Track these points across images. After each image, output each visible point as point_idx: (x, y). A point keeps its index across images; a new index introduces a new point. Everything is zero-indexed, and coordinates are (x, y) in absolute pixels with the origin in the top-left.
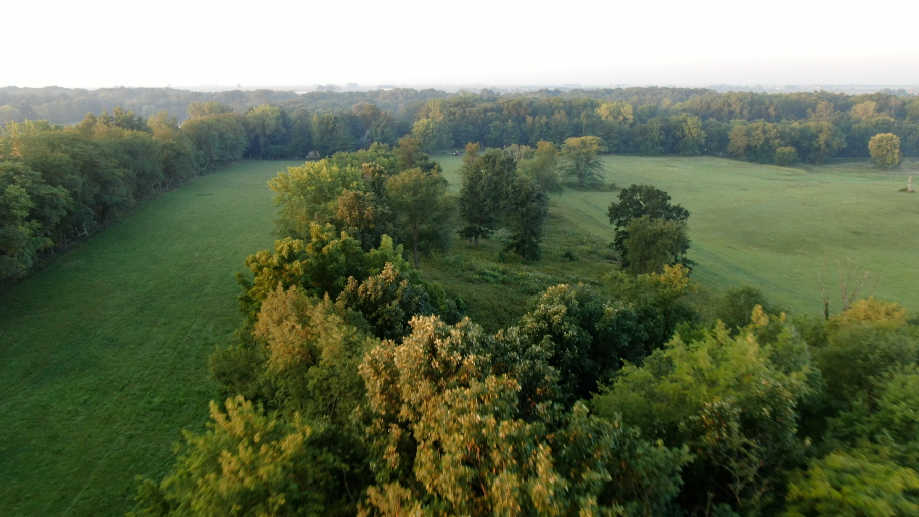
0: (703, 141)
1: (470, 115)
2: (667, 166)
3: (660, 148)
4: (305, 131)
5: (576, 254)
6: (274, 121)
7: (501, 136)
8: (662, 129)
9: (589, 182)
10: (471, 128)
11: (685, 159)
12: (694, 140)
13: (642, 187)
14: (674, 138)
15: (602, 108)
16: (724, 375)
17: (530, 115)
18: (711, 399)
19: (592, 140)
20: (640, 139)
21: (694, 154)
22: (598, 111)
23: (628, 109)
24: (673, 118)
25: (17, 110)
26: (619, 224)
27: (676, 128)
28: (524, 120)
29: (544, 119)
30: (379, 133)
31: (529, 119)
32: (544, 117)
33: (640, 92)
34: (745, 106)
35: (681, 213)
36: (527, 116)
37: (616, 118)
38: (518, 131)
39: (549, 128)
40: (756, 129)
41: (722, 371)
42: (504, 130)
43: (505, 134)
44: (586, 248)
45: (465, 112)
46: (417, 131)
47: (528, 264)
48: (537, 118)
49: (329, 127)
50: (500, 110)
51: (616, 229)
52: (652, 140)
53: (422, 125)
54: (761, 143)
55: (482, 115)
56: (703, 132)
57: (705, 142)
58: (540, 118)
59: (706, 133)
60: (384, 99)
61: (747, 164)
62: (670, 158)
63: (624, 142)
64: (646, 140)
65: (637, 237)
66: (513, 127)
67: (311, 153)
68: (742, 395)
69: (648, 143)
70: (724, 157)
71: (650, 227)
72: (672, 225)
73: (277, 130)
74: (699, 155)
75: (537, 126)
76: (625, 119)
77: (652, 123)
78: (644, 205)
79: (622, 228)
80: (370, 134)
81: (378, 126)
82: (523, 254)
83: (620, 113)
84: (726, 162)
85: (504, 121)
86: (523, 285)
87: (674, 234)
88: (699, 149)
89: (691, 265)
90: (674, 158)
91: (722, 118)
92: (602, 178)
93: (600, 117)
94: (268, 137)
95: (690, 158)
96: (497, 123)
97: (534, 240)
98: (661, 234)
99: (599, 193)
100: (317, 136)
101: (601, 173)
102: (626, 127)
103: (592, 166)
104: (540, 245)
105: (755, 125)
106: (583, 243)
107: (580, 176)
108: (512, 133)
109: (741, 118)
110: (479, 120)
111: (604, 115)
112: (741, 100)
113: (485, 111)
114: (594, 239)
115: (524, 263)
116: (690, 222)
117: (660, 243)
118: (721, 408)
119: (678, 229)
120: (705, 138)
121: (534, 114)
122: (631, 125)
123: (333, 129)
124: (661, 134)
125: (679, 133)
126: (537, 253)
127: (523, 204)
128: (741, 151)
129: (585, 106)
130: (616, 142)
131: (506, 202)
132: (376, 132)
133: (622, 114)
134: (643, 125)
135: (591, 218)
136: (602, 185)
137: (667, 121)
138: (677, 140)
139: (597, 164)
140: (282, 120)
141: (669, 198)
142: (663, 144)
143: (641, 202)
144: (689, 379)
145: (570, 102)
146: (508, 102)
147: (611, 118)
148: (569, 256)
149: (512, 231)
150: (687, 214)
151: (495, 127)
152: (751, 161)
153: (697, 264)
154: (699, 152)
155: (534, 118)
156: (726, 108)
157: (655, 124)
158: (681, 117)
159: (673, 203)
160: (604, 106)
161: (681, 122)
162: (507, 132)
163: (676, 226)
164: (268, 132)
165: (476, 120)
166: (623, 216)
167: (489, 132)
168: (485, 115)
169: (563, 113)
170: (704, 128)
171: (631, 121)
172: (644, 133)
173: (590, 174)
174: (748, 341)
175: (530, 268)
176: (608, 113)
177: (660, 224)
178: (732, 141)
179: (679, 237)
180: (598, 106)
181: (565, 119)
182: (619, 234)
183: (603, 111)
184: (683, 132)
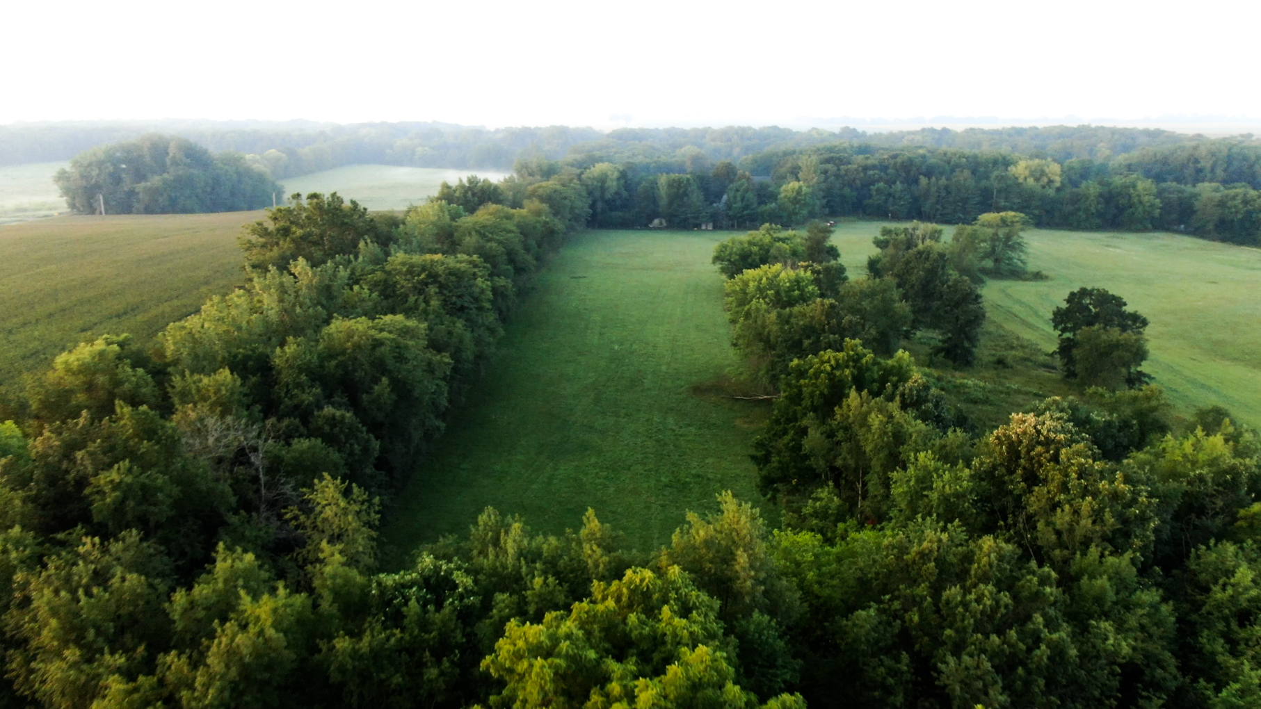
0: (1157, 212)
1: (846, 175)
2: (1107, 246)
3: (1098, 221)
4: (651, 195)
5: (1009, 361)
6: (615, 183)
7: (886, 201)
8: (1101, 195)
9: (1006, 268)
10: (847, 190)
11: (1131, 237)
12: (1144, 211)
13: (1093, 290)
14: (1117, 207)
15: (1019, 167)
16: (1202, 457)
17: (925, 175)
18: (1194, 471)
19: (1015, 216)
20: (1070, 208)
21: (1144, 230)
22: (1012, 169)
23: (1054, 169)
24: (1118, 181)
25: (284, 155)
26: (1063, 331)
27: (1119, 194)
28: (916, 181)
29: (943, 181)
30: (739, 199)
31: (923, 181)
32: (944, 178)
33: (1064, 133)
34: (1220, 162)
35: (1138, 321)
36: (921, 177)
37: (1037, 180)
38: (908, 196)
39: (949, 193)
40: (1234, 198)
41: (1200, 455)
42: (890, 195)
43: (891, 199)
44: (1020, 353)
45: (839, 170)
46: (785, 197)
47: (961, 371)
48: (933, 179)
49: (679, 191)
50: (883, 167)
51: (1060, 335)
52: (1087, 210)
53: (793, 190)
54: (1240, 216)
55: (862, 175)
56: (1158, 200)
57: (1161, 214)
58: (937, 180)
59: (1162, 202)
60: (713, 140)
61: (1218, 245)
62: (1111, 234)
63: (1047, 212)
64: (1079, 210)
65: (1088, 347)
66: (902, 191)
67: (656, 222)
68: (1214, 469)
69: (1081, 213)
70: (1186, 233)
71: (1104, 337)
72: (1129, 335)
73: (617, 193)
74: (1150, 231)
75: (934, 189)
76: (1051, 181)
77: (1088, 188)
78: (1093, 310)
79: (1068, 335)
80: (728, 200)
81: (737, 191)
82: (954, 360)
83: (1043, 173)
84: (1187, 242)
85: (891, 183)
86: (964, 393)
87: (1132, 346)
88: (1151, 223)
89: (1146, 379)
90: (1116, 234)
91: (1184, 178)
92: (1024, 263)
93: (1017, 178)
94: (606, 202)
95: (1139, 235)
96: (881, 184)
97: (967, 344)
98: (1117, 345)
99: (1020, 283)
100: (663, 202)
101: (1023, 257)
102: (1051, 192)
103: (1012, 248)
104: (974, 350)
105: (1232, 192)
106: (1012, 348)
107: (996, 261)
108: (900, 198)
109: (1211, 180)
110: (858, 182)
111: (1023, 177)
112: (1213, 155)
113: (866, 168)
114: (1025, 343)
115: (956, 369)
116: (1148, 331)
117: (1115, 354)
118: (1200, 474)
119: (1137, 340)
120: (1161, 208)
121: (928, 174)
122: (1058, 190)
123: (685, 194)
124: (1098, 203)
125: (1123, 201)
126: (970, 359)
127: (957, 304)
128: (1210, 226)
129: (995, 162)
130: (1036, 212)
131: (939, 303)
132: (735, 197)
133: (1046, 175)
134: (1075, 190)
135: (1016, 316)
136: (1025, 273)
137: (1109, 184)
138: (1121, 210)
139: (1018, 247)
140: (622, 182)
141: (1125, 304)
142: (1100, 215)
143: (1091, 307)
144: (1180, 459)
145: (975, 157)
146: (895, 157)
147: (1031, 181)
148: (1001, 362)
149: (943, 334)
150: (1145, 323)
151: (878, 190)
152: (1223, 240)
153: (1154, 378)
154: (1150, 226)
155: (929, 179)
156: (1191, 165)
157: (1091, 188)
158: (1127, 180)
159: (1129, 309)
160: (1022, 164)
161: (1128, 187)
162: (894, 197)
163: (1134, 337)
164: (608, 196)
165: (854, 180)
166: (1069, 321)
167: (871, 197)
168: (865, 174)
169: (967, 173)
170: (1159, 194)
171: (1058, 184)
172: (1076, 200)
173: (1010, 259)
174: (1217, 440)
175: (962, 374)
176: (1027, 173)
177: (1115, 334)
178: (1199, 213)
179: (1138, 350)
180: (1015, 163)
181: (971, 182)
182: (1063, 341)
183: (1020, 169)
184: (1130, 200)
